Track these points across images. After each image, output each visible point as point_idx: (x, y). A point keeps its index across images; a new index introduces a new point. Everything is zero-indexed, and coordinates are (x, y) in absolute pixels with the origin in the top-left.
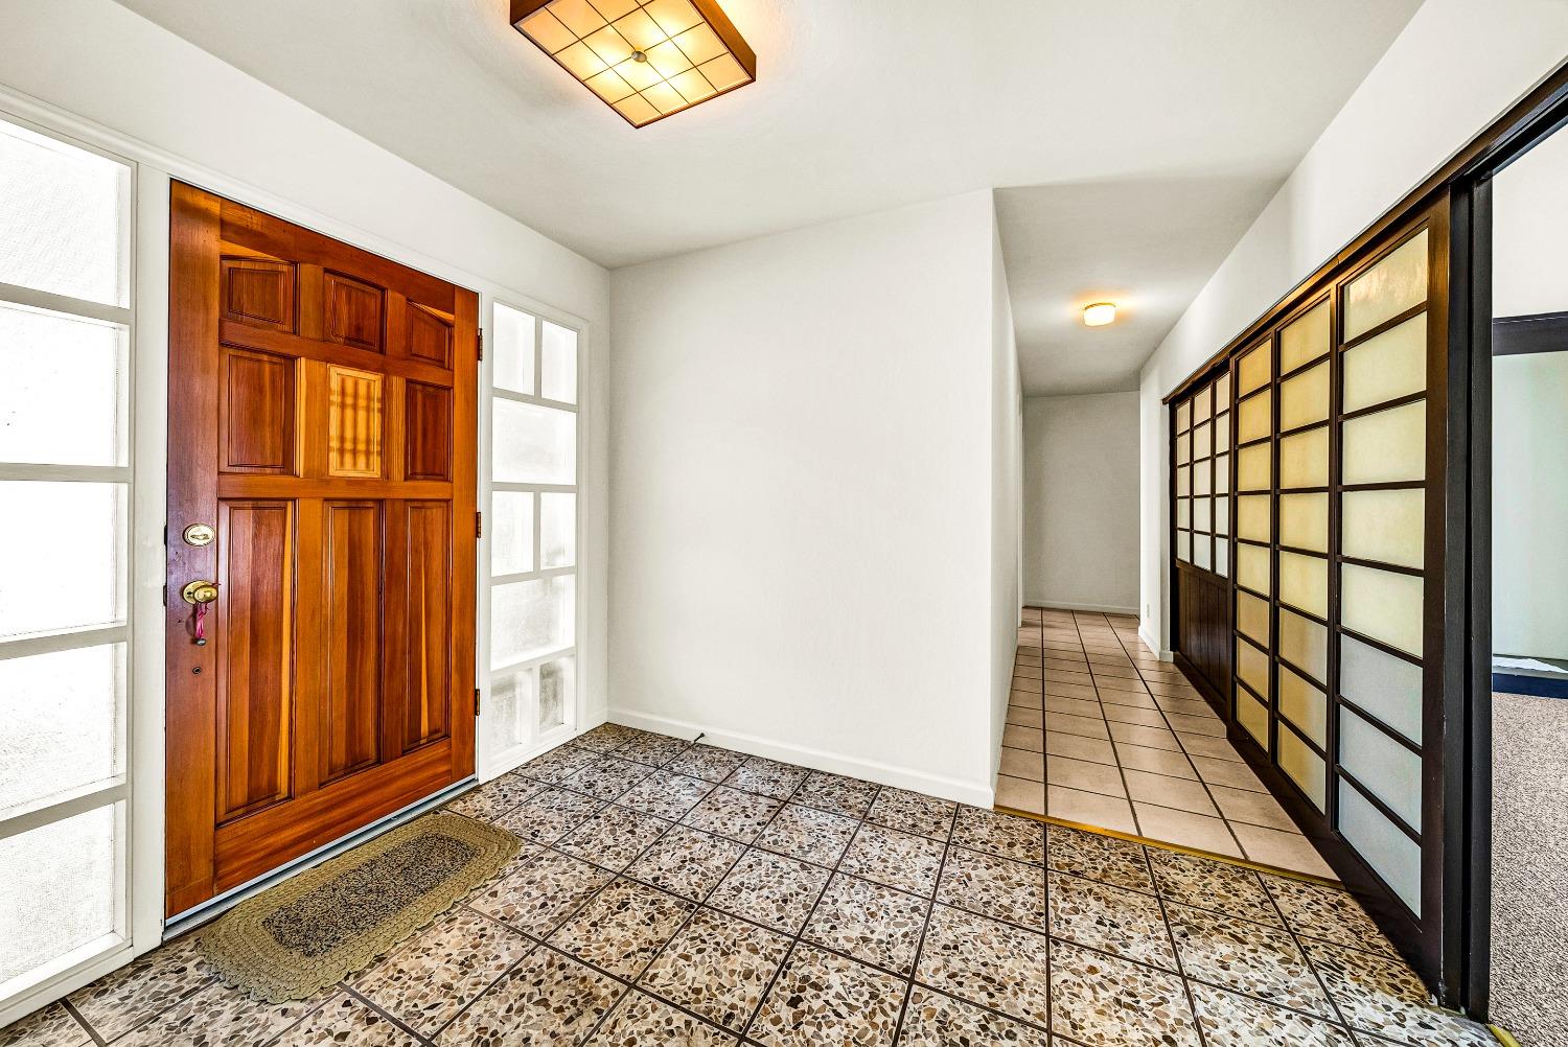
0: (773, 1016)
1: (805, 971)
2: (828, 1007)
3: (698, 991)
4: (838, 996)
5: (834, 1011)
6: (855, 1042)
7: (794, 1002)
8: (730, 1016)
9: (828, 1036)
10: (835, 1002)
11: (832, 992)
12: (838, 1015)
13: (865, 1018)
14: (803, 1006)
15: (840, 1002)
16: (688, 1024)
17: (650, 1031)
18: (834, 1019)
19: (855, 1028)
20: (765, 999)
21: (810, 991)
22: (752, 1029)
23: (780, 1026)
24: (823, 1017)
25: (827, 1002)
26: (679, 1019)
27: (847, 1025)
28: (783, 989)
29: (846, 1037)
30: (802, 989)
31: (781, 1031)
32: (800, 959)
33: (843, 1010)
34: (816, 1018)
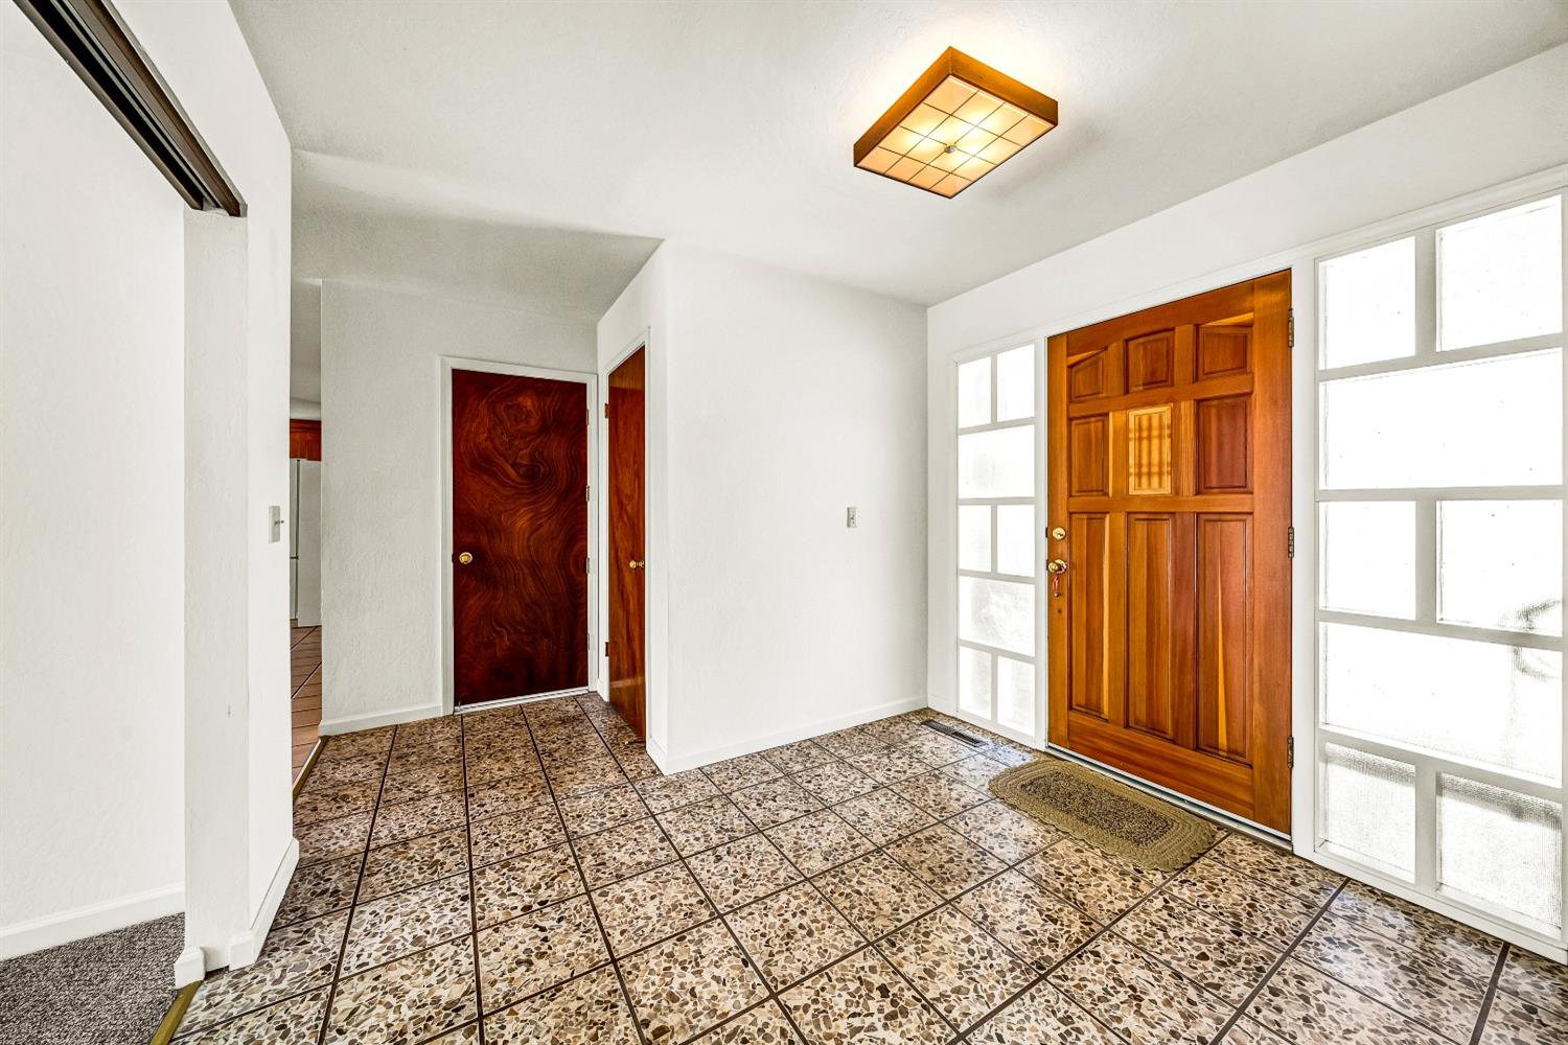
0: (879, 969)
1: (913, 1016)
2: (866, 1012)
3: (926, 934)
4: (872, 1028)
5: (860, 1015)
6: (824, 1011)
7: (884, 990)
8: (893, 944)
9: (840, 995)
10: (868, 1021)
11: (879, 1025)
12: (854, 1015)
13: (839, 1035)
14: (876, 994)
15: (866, 1026)
16: (900, 920)
17: (903, 900)
18: (852, 1010)
19: (835, 1020)
20: (896, 972)
21: (888, 1009)
22: (874, 952)
23: (867, 969)
24: (858, 1003)
25: (872, 1015)
26: (906, 918)
27: (841, 1015)
28: (901, 989)
29: (831, 1008)
30: (894, 1003)
31: (863, 968)
32: (930, 1023)
33: (856, 1022)
34: (860, 997)
